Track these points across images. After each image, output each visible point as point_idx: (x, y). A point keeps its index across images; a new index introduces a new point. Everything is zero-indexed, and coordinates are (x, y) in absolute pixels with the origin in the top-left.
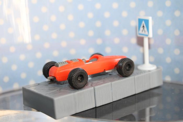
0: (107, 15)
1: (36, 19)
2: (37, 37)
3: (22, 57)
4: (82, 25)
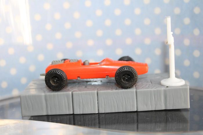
0: (118, 12)
1: (38, 17)
2: (39, 38)
3: (22, 60)
4: (89, 23)
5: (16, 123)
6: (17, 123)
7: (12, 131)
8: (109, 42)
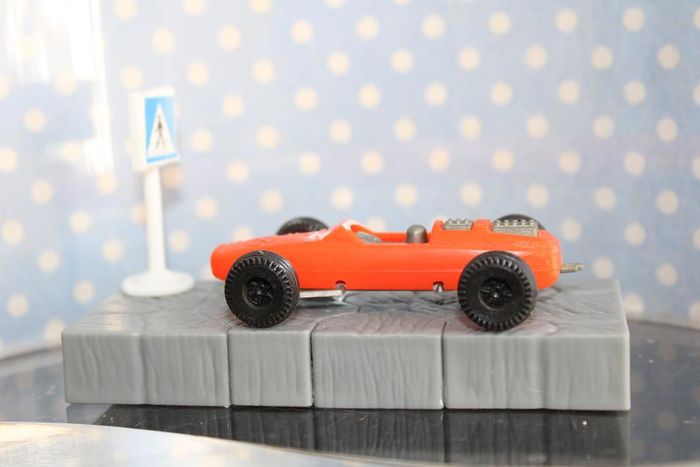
5: (58, 436)
6: (62, 435)
7: (44, 461)
8: (372, 163)
